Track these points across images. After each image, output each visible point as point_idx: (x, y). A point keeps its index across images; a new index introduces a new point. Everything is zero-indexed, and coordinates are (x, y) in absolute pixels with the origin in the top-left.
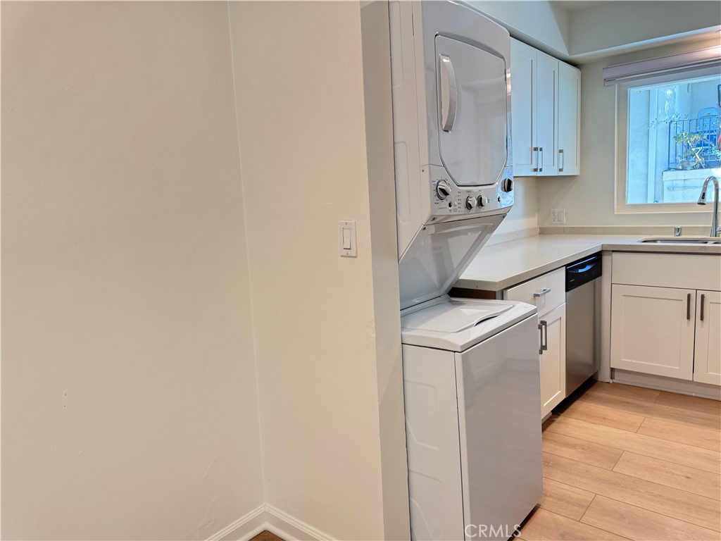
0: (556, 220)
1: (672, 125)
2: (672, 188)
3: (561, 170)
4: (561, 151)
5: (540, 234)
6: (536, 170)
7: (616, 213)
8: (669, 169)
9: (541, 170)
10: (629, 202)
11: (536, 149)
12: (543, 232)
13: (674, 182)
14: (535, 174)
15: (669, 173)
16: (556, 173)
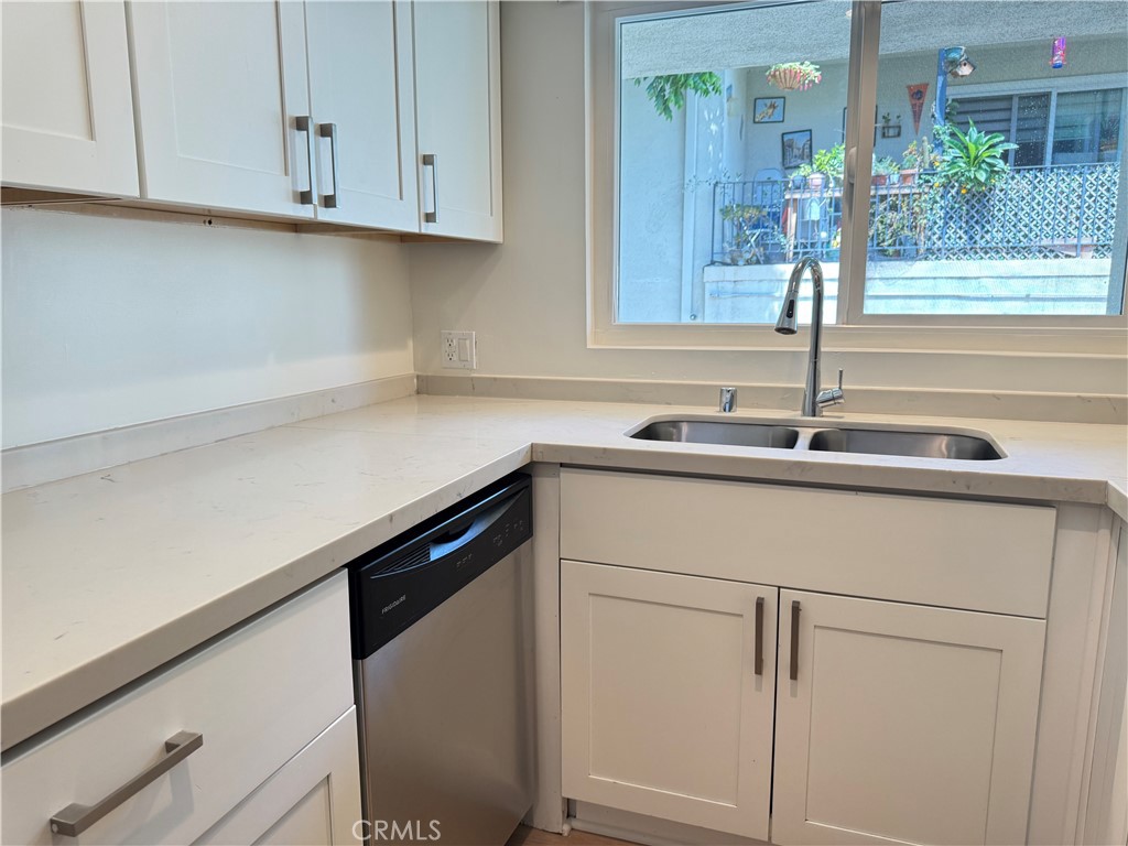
0: (455, 358)
1: (718, 190)
2: (717, 295)
3: (430, 218)
4: (428, 160)
5: (418, 392)
6: (305, 198)
7: (590, 346)
8: (713, 263)
9: (329, 202)
10: (624, 317)
11: (301, 124)
12: (430, 388)
13: (720, 284)
14: (305, 212)
15: (712, 268)
16: (412, 227)
